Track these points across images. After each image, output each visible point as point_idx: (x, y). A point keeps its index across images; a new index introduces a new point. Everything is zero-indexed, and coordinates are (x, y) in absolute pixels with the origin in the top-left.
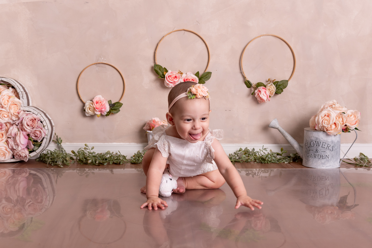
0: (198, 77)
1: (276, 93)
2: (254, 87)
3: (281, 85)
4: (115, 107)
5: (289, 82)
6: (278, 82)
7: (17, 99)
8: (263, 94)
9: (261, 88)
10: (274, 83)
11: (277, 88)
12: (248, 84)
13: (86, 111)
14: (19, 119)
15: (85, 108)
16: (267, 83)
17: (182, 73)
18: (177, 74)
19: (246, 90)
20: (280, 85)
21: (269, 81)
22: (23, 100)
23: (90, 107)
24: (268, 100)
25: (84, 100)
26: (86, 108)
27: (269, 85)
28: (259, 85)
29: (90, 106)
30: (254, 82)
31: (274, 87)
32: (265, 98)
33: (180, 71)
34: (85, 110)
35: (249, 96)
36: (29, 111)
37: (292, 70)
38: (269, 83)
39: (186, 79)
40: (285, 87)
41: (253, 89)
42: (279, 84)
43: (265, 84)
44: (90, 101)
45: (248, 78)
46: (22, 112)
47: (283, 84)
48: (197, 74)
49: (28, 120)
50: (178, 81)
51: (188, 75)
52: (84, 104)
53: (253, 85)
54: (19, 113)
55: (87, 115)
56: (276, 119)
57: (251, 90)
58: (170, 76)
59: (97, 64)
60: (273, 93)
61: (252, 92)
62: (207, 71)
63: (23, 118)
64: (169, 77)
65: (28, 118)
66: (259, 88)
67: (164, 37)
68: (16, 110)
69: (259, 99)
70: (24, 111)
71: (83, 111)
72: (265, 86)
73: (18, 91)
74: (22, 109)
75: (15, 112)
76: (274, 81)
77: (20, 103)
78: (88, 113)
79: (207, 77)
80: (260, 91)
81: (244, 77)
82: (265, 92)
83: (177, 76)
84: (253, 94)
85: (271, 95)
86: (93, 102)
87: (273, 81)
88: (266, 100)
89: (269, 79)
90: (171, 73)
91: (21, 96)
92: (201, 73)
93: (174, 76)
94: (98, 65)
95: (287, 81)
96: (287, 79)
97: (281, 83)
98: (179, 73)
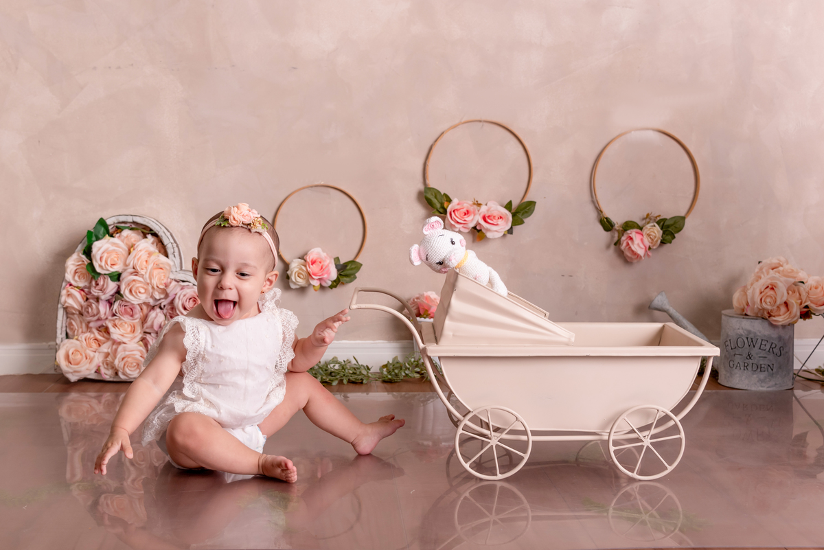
0: (510, 211)
1: (663, 243)
2: (618, 231)
3: (672, 225)
4: (347, 271)
5: (687, 220)
6: (664, 220)
7: (163, 258)
8: (638, 243)
9: (633, 233)
10: (658, 223)
11: (664, 233)
12: (607, 225)
13: (293, 278)
14: (167, 296)
15: (289, 272)
16: (644, 222)
17: (479, 205)
18: (471, 206)
19: (604, 236)
20: (668, 226)
21: (648, 218)
22: (174, 258)
23: (301, 271)
24: (646, 256)
25: (287, 258)
26: (292, 272)
27: (648, 226)
28: (628, 226)
29: (301, 269)
30: (618, 220)
31: (658, 231)
32: (641, 252)
33: (476, 200)
34: (288, 277)
35: (608, 247)
36: (185, 280)
37: (691, 196)
38: (648, 223)
39: (487, 215)
40: (679, 230)
41: (616, 235)
42: (666, 223)
43: (640, 224)
44: (300, 260)
45: (608, 213)
46: (174, 283)
47: (675, 223)
48: (508, 206)
49: (185, 298)
50: (472, 220)
51: (492, 209)
52: (286, 266)
53: (616, 227)
54: (167, 286)
55: (293, 286)
56: (663, 293)
57: (613, 237)
58: (457, 210)
59: (312, 187)
60: (657, 241)
61: (616, 239)
62: (527, 199)
63: (176, 295)
64: (454, 211)
65: (184, 296)
66: (629, 232)
67: (443, 133)
68: (163, 280)
69: (628, 254)
70: (177, 281)
71: (285, 278)
72: (641, 229)
73: (166, 241)
74: (172, 276)
75: (161, 284)
76: (658, 219)
77: (169, 265)
78: (295, 283)
79: (526, 212)
80: (631, 239)
81: (599, 211)
82: (642, 240)
83: (471, 209)
84: (618, 243)
85: (653, 246)
86: (305, 261)
87: (656, 217)
88: (644, 256)
89: (648, 215)
90: (458, 204)
91: (170, 251)
92: (515, 204)
93: (464, 210)
94: (314, 188)
95: (683, 218)
96: (682, 214)
97: (672, 222)
98: (474, 204)
